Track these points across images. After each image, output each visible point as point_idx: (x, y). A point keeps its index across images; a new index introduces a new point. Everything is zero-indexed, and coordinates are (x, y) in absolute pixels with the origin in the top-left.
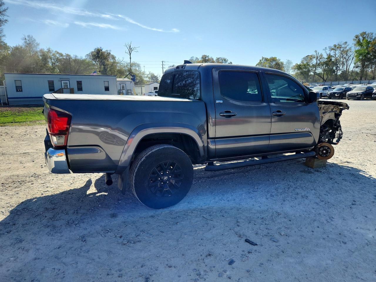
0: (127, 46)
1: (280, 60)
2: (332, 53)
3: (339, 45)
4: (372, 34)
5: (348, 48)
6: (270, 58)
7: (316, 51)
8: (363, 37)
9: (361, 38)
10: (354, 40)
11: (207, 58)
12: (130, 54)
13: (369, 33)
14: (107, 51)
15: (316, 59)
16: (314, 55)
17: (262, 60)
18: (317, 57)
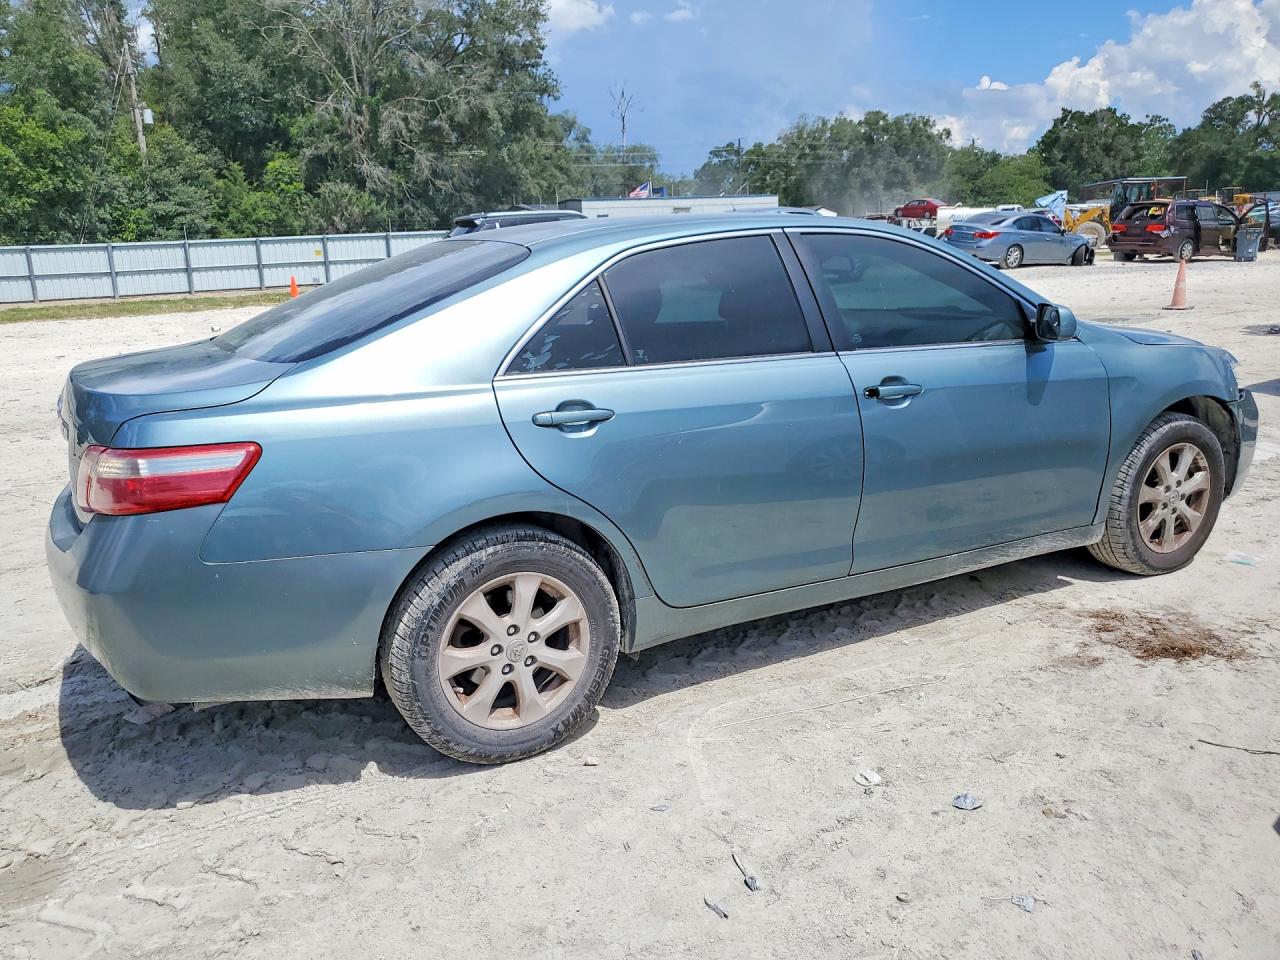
1: (1129, 118)
6: (1093, 116)
7: (1256, 85)
11: (881, 123)
14: (566, 112)
15: (1256, 112)
16: (1250, 98)
17: (1063, 119)
18: (1260, 103)
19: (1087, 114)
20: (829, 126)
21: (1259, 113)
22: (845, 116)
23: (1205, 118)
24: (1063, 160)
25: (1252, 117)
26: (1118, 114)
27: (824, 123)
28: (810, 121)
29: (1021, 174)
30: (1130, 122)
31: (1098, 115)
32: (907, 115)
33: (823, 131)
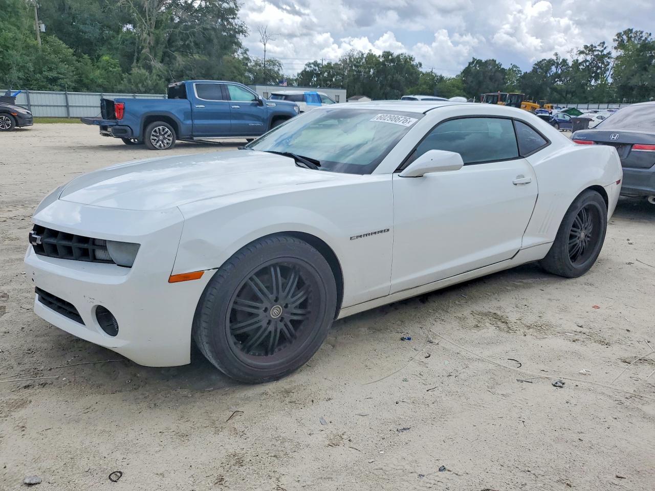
0: (261, 31)
1: (501, 65)
2: (581, 58)
3: (592, 45)
4: (642, 33)
5: (605, 52)
6: (486, 62)
7: (556, 54)
8: (628, 37)
9: (625, 37)
10: (614, 40)
11: (390, 57)
13: (637, 32)
15: (555, 67)
16: (553, 60)
17: (473, 62)
18: (558, 63)
19: (483, 61)
20: (365, 56)
21: (557, 67)
22: (372, 52)
23: (534, 67)
24: (472, 82)
25: (554, 69)
26: (497, 63)
27: (362, 55)
28: (355, 53)
29: (453, 87)
30: (502, 67)
31: (488, 62)
32: (402, 54)
33: (362, 59)
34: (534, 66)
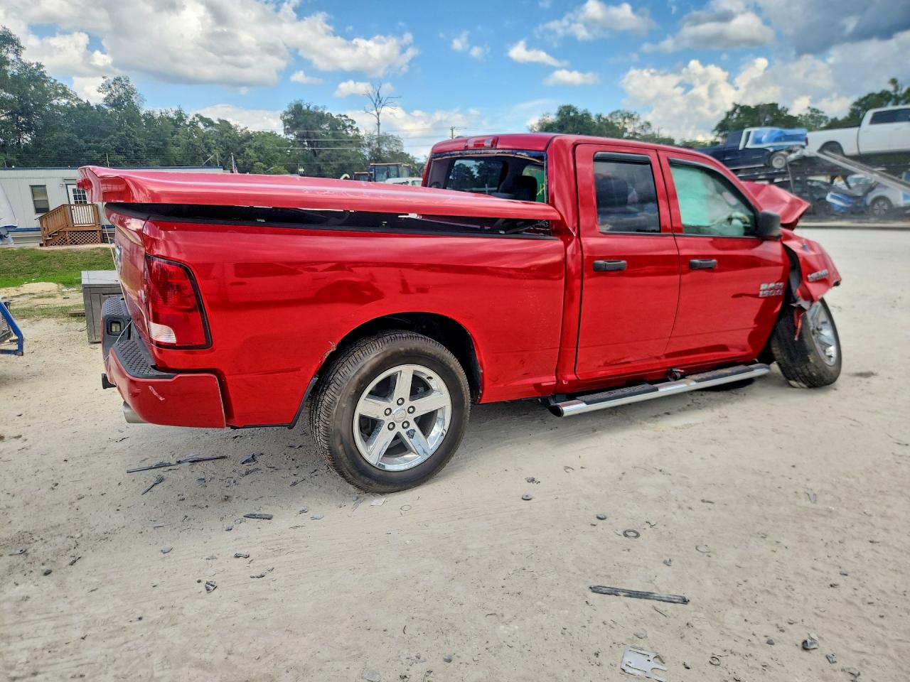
1: (787, 110)
6: (757, 107)
11: (572, 114)
12: (378, 114)
16: (888, 92)
17: (734, 111)
18: (897, 96)
19: (752, 107)
26: (780, 107)
30: (789, 113)
31: (761, 108)
34: (856, 107)
